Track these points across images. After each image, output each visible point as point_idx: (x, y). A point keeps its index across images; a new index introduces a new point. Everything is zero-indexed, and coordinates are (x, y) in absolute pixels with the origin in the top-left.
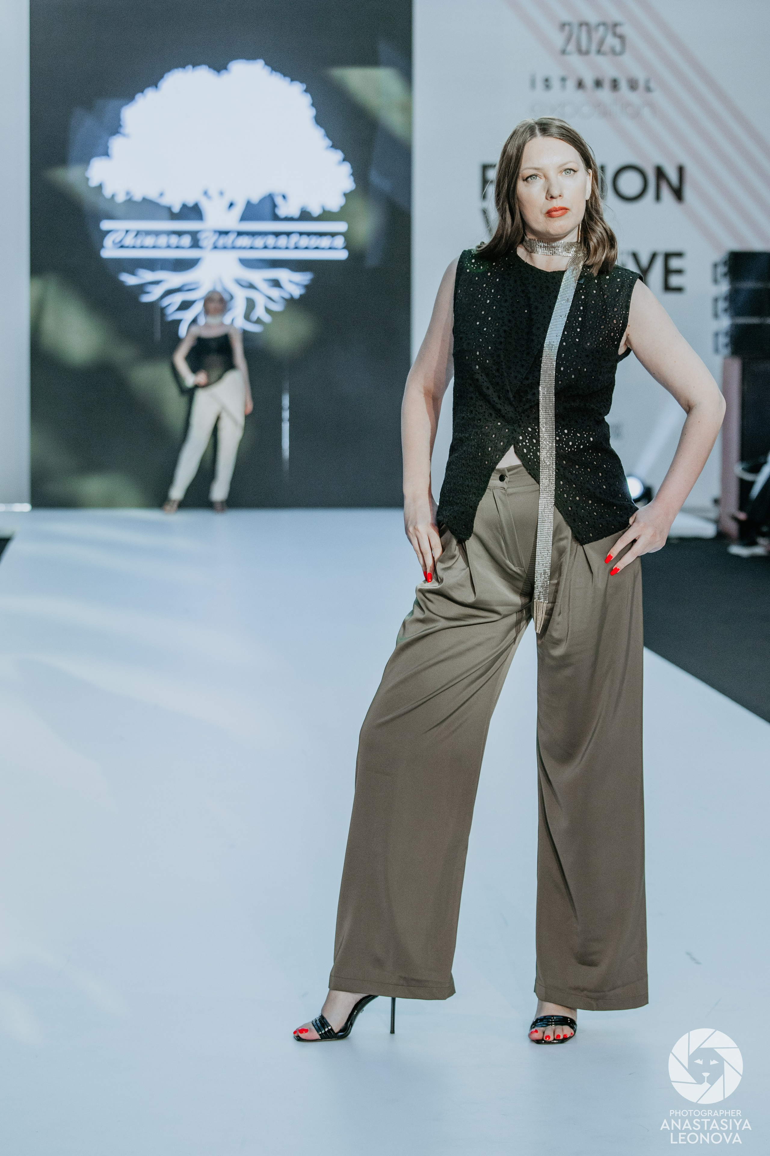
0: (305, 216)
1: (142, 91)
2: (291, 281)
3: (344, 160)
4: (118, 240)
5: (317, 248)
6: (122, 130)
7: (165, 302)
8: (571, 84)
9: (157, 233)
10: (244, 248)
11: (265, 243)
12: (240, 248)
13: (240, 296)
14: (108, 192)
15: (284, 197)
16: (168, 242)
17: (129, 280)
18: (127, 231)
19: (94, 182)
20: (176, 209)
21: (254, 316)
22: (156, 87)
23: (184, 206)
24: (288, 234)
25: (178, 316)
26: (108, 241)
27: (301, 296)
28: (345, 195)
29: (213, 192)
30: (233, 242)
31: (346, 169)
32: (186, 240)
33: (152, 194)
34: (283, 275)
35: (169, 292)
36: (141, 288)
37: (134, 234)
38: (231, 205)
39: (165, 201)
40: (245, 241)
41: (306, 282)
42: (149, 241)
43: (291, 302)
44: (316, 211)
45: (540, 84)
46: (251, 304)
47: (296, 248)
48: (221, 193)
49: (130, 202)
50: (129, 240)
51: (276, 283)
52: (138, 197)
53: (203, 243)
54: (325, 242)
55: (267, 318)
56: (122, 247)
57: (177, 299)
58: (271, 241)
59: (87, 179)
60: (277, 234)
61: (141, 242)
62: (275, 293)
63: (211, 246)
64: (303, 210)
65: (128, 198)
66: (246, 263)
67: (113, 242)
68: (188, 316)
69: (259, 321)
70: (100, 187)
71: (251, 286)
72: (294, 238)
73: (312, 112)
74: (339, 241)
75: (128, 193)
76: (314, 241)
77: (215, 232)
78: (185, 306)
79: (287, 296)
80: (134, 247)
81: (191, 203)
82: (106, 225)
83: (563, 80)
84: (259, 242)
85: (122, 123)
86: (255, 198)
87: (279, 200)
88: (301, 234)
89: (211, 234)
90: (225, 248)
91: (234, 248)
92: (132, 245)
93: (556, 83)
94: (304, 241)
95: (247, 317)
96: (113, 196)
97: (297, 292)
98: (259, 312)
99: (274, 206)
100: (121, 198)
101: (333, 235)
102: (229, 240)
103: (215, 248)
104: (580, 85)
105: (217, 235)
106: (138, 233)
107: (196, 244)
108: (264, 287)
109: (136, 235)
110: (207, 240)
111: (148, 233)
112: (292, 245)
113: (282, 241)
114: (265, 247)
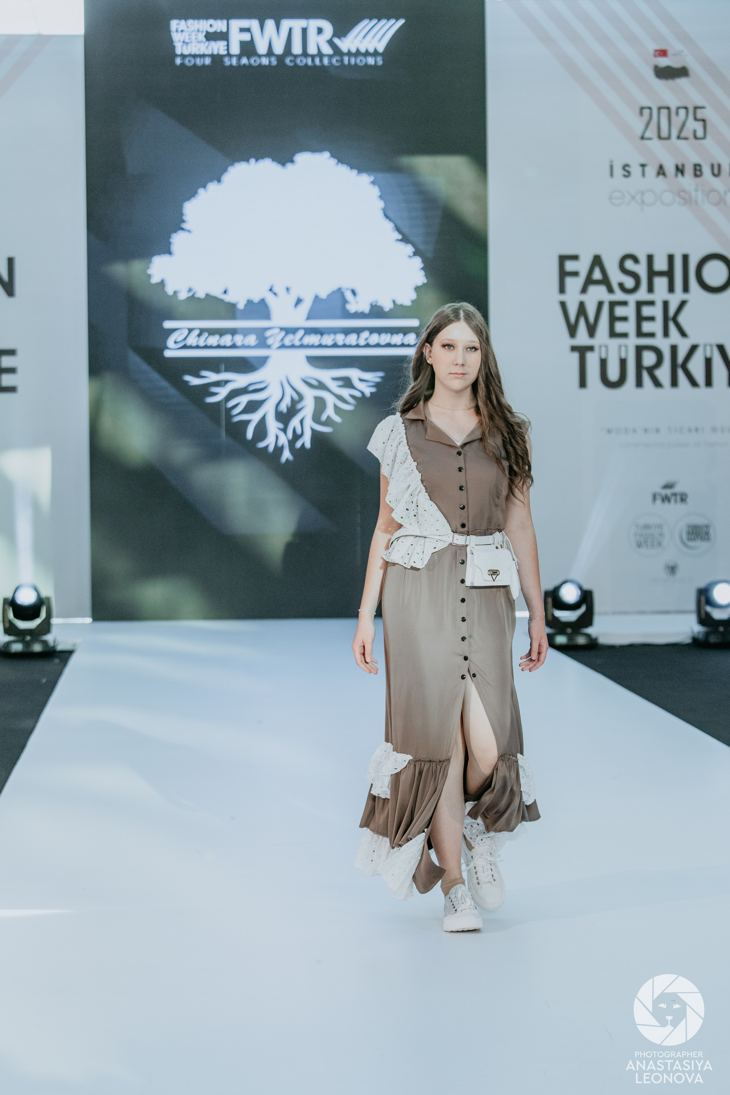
0: (376, 312)
1: (204, 186)
2: (361, 380)
3: (415, 254)
4: (180, 339)
5: (389, 345)
6: (184, 226)
7: (231, 404)
8: (651, 171)
9: (221, 332)
10: (313, 346)
11: (334, 340)
12: (308, 346)
13: (309, 395)
14: (170, 290)
15: (354, 292)
16: (232, 340)
17: (194, 381)
18: (190, 330)
19: (155, 280)
20: (241, 306)
21: (324, 418)
22: (219, 181)
23: (249, 302)
24: (358, 331)
25: (244, 417)
26: (170, 342)
27: (372, 394)
28: (417, 289)
29: (279, 289)
30: (301, 339)
31: (418, 262)
32: (252, 340)
33: (217, 292)
34: (354, 374)
35: (235, 393)
36: (205, 390)
37: (197, 332)
38: (299, 301)
39: (228, 298)
40: (313, 339)
41: (378, 380)
42: (213, 340)
43: (362, 400)
44: (388, 306)
45: (618, 171)
46: (320, 404)
47: (367, 346)
48: (288, 289)
49: (192, 298)
50: (192, 340)
51: (347, 383)
52: (201, 294)
53: (269, 342)
54: (397, 339)
55: (337, 419)
56: (185, 347)
57: (243, 400)
58: (340, 339)
59: (149, 276)
60: (347, 331)
61: (205, 341)
62: (345, 393)
63: (277, 344)
64: (374, 304)
65: (191, 294)
66: (315, 361)
67: (175, 342)
68: (255, 418)
69: (329, 422)
70: (162, 284)
71: (321, 386)
72: (365, 334)
73: (381, 204)
74: (411, 338)
75: (190, 290)
76: (385, 338)
77: (282, 329)
78: (252, 407)
79: (358, 394)
80: (197, 347)
81: (256, 299)
82: (168, 324)
83: (643, 166)
84: (328, 340)
85: (184, 218)
86: (323, 295)
87: (349, 296)
88: (372, 330)
89: (278, 330)
90: (293, 346)
91: (302, 346)
92: (194, 344)
93: (635, 170)
94: (375, 339)
95: (316, 418)
96: (175, 293)
97: (368, 391)
98: (330, 412)
99: (345, 302)
100: (183, 296)
101: (405, 331)
102: (295, 339)
103: (283, 346)
104: (661, 171)
105: (283, 333)
106: (202, 331)
107: (263, 343)
108: (333, 386)
109: (199, 335)
110: (274, 338)
111: (212, 332)
112: (362, 342)
113: (352, 339)
114: (335, 345)
